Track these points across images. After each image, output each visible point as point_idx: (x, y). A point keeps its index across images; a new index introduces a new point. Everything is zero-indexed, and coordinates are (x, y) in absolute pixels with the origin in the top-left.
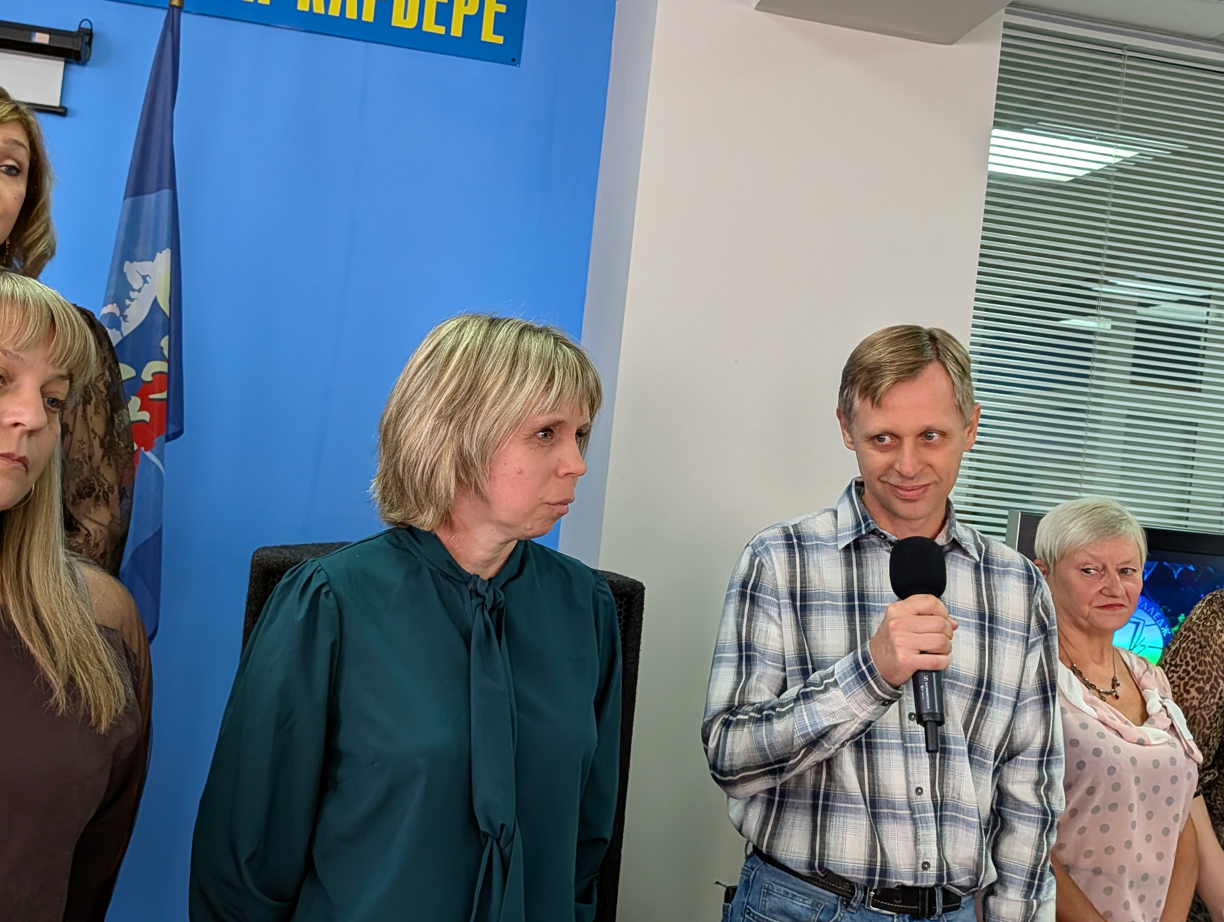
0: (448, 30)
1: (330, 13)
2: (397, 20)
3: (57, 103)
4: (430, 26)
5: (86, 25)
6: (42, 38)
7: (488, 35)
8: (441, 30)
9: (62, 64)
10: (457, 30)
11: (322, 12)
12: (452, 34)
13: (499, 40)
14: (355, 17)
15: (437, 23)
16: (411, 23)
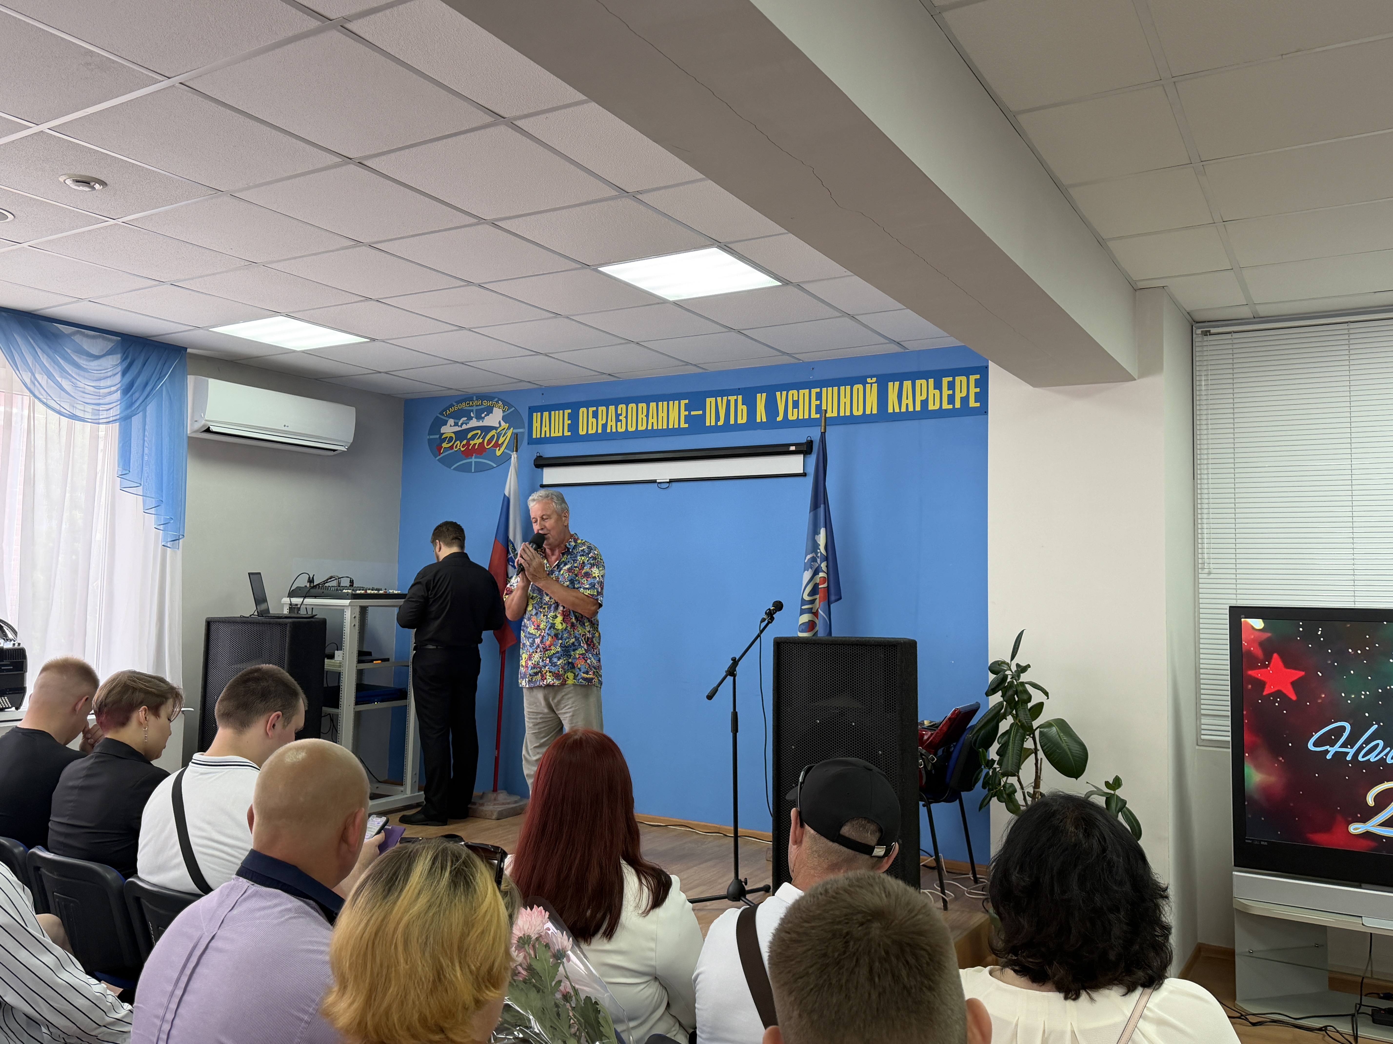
0: (954, 406)
1: (902, 411)
2: (931, 407)
3: (802, 472)
4: (946, 406)
5: (809, 439)
6: (793, 448)
7: (972, 404)
8: (951, 407)
9: (802, 456)
10: (958, 405)
11: (899, 411)
12: (956, 407)
13: (978, 405)
14: (912, 410)
15: (948, 404)
16: (937, 407)
